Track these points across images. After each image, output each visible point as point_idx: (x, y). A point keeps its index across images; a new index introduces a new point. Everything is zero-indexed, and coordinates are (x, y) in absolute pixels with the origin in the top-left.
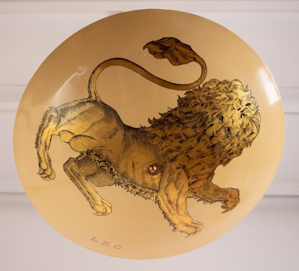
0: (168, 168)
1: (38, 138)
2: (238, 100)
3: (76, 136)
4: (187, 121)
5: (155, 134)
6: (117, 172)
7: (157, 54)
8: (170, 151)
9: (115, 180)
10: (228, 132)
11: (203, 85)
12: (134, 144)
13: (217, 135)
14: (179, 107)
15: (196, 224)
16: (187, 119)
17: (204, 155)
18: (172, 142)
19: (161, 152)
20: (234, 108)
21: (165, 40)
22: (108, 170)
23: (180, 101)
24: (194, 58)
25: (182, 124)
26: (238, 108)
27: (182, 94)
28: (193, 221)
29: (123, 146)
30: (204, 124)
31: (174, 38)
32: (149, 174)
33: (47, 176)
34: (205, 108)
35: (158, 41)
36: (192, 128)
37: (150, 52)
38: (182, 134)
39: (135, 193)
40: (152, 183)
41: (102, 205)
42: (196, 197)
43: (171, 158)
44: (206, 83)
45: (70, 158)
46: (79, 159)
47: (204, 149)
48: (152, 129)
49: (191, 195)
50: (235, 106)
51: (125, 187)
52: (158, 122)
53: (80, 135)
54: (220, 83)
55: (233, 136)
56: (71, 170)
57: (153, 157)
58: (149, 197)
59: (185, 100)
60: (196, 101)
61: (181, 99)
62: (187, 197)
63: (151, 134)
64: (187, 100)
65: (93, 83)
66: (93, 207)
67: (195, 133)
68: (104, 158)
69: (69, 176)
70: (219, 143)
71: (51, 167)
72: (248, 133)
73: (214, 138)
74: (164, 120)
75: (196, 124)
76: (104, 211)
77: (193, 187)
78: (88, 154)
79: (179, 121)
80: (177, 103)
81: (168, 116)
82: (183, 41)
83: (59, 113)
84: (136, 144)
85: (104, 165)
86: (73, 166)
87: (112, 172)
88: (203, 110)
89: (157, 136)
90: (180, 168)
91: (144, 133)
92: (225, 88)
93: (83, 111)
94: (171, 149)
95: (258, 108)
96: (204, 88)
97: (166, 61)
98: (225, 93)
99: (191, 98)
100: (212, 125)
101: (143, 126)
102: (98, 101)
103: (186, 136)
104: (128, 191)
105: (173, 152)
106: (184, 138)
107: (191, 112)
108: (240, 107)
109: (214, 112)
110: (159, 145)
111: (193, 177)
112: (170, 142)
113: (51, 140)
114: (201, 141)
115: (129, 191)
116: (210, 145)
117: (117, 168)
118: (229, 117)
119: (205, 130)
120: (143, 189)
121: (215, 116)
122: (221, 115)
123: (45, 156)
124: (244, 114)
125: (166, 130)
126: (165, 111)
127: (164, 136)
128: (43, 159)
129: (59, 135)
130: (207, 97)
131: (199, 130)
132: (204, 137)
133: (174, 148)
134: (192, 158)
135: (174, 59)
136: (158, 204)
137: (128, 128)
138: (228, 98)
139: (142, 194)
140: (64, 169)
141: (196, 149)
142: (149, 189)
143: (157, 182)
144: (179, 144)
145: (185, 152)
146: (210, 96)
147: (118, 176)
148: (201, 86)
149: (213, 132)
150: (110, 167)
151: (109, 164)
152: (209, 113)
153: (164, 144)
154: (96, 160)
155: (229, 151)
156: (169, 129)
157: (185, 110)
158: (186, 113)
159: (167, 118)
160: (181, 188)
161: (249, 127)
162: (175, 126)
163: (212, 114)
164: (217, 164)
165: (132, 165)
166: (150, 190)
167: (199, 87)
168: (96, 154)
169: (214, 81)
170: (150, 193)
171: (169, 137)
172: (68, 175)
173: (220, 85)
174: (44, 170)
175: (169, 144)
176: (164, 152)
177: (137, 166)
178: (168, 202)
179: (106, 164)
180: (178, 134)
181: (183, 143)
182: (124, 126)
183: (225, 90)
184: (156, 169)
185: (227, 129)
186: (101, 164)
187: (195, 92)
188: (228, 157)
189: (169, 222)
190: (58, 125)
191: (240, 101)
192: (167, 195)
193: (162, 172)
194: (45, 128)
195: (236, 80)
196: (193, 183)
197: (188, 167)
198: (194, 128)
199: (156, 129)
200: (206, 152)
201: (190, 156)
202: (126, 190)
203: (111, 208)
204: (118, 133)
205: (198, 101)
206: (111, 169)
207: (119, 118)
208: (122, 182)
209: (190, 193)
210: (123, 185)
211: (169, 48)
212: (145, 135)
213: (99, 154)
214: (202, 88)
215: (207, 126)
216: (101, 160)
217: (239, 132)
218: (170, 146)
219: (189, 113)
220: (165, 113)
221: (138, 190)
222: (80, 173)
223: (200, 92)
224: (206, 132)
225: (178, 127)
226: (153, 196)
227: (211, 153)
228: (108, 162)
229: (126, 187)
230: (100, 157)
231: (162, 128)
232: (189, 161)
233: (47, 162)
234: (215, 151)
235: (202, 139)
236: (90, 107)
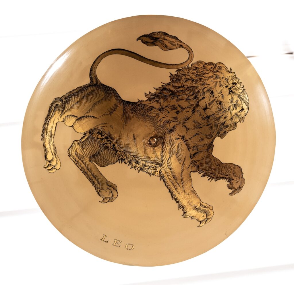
0: (168, 139)
1: (44, 130)
2: (224, 79)
3: (79, 119)
4: (181, 94)
5: (152, 106)
6: (120, 148)
7: (149, 43)
8: (168, 122)
9: (118, 157)
10: (220, 105)
11: (192, 65)
12: (134, 117)
13: (210, 107)
14: (172, 82)
15: (205, 207)
16: (180, 92)
17: (201, 126)
18: (169, 113)
19: (159, 123)
20: (222, 85)
21: (155, 33)
22: (111, 147)
23: (172, 77)
24: (181, 45)
25: (176, 96)
26: (226, 85)
27: (174, 72)
28: (201, 203)
29: (124, 120)
30: (196, 97)
31: (162, 32)
32: (150, 147)
33: (53, 167)
34: (195, 83)
35: (149, 34)
36: (186, 100)
37: (143, 42)
38: (177, 105)
39: (139, 169)
40: (154, 157)
41: (108, 188)
42: (200, 172)
43: (170, 129)
44: (194, 63)
45: (74, 141)
46: (83, 140)
47: (199, 119)
48: (149, 102)
49: (194, 169)
50: (222, 83)
51: (128, 163)
52: (154, 95)
53: (83, 117)
54: (206, 64)
55: (225, 109)
56: (75, 154)
57: (153, 129)
58: (153, 172)
59: (177, 76)
60: (186, 77)
61: (173, 76)
62: (191, 171)
63: (149, 106)
64: (178, 76)
65: (93, 70)
66: (99, 194)
67: (189, 104)
68: (106, 135)
69: (74, 162)
70: (213, 114)
71: (57, 156)
72: (239, 109)
73: (208, 110)
74: (159, 93)
75: (189, 97)
76: (110, 196)
77: (194, 159)
78: (91, 133)
79: (173, 94)
80: (169, 79)
81: (163, 90)
82: (170, 33)
83: (64, 101)
84: (135, 117)
85: (107, 142)
86: (77, 149)
87: (115, 148)
88: (194, 85)
89: (154, 108)
90: (179, 138)
91: (141, 106)
92: (211, 68)
93: (85, 94)
94: (169, 120)
95: (244, 88)
96: (193, 67)
97: (157, 47)
98: (212, 72)
99: (182, 75)
100: (204, 98)
101: (140, 100)
102: (99, 84)
103: (181, 107)
104: (131, 168)
105: (171, 122)
106: (179, 109)
107: (183, 86)
108: (228, 85)
109: (204, 87)
110: (157, 117)
111: (193, 148)
112: (167, 113)
113: (56, 128)
114: (196, 112)
115: (133, 168)
116: (205, 116)
117: (119, 144)
118: (219, 92)
119: (198, 102)
120: (147, 164)
121: (205, 90)
122: (211, 90)
123: (50, 146)
124: (232, 91)
125: (162, 102)
126: (160, 85)
127: (160, 107)
128: (49, 150)
129: (63, 121)
130: (196, 75)
131: (193, 102)
132: (198, 109)
133: (171, 119)
134: (189, 128)
135: (164, 46)
136: (163, 180)
137: (126, 103)
138: (215, 76)
139: (146, 169)
140: (69, 154)
141: (192, 119)
142: (152, 163)
143: (159, 154)
144: (175, 115)
145: (182, 122)
146: (199, 73)
147: (121, 152)
148: (190, 66)
149: (206, 104)
150: (113, 143)
151: (111, 140)
152: (200, 87)
153: (162, 115)
154: (98, 138)
155: (224, 124)
156: (164, 101)
157: (177, 84)
158: (179, 87)
159: (162, 92)
160: (183, 160)
161: (238, 102)
162: (170, 98)
163: (202, 88)
164: (214, 136)
165: (133, 138)
166: (153, 165)
167: (188, 66)
168: (98, 132)
169: (201, 62)
170: (154, 168)
171: (165, 109)
172: (73, 160)
173: (206, 66)
174: (50, 162)
175: (165, 115)
176: (162, 122)
177: (137, 139)
178: (173, 178)
179: (108, 141)
180: (173, 105)
181: (179, 114)
182: (123, 102)
183: (211, 69)
184: (157, 140)
185: (218, 103)
186: (103, 142)
187: (185, 70)
188: (223, 129)
189: (177, 204)
190: (62, 112)
191: (227, 80)
192: (170, 169)
193: (163, 144)
194: (51, 118)
195: (220, 63)
196: (194, 155)
197: (186, 138)
198: (188, 100)
199: (153, 101)
200: (202, 123)
201: (188, 127)
202: (130, 166)
203: (117, 190)
204: (118, 108)
205: (188, 77)
206: (114, 145)
207: (118, 95)
208: (125, 158)
209: (193, 167)
210: (126, 161)
211: (159, 38)
212: (143, 108)
213: (101, 131)
214: (191, 67)
215: (199, 99)
216: (104, 138)
217: (230, 106)
218: (167, 117)
219: (181, 87)
220: (160, 88)
221: (141, 166)
222: (84, 156)
223: (189, 70)
224: (200, 104)
225: (173, 99)
226: (157, 171)
227: (206, 124)
228: (110, 138)
229: (130, 163)
230: (102, 135)
231: (158, 100)
232: (187, 131)
233: (53, 151)
234: (211, 123)
235: (196, 110)
236: (92, 90)
